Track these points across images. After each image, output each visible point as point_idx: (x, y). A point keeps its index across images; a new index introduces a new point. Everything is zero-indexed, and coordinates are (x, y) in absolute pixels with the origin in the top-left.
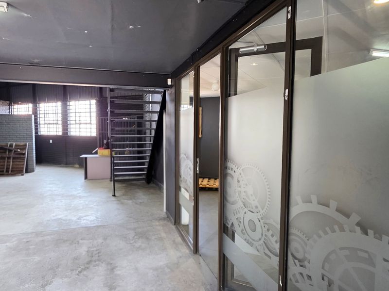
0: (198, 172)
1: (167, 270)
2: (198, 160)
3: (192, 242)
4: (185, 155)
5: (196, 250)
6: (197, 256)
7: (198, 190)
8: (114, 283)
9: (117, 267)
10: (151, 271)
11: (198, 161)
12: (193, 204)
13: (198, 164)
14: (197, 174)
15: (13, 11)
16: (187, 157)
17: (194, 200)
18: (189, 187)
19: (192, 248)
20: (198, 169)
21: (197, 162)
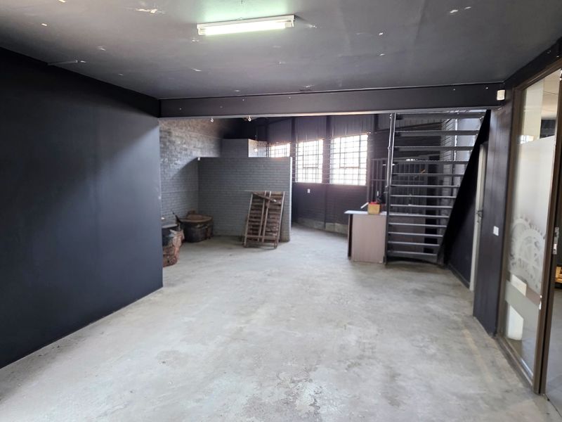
0: (555, 253)
1: (483, 406)
2: (557, 230)
3: (532, 374)
4: (526, 220)
5: (539, 387)
6: (540, 399)
7: (553, 286)
8: (396, 397)
9: (400, 375)
10: (455, 398)
11: (558, 234)
12: (540, 308)
13: (556, 239)
14: (552, 255)
16: (530, 225)
17: (542, 300)
18: (532, 277)
19: (531, 383)
20: (555, 247)
21: (555, 234)
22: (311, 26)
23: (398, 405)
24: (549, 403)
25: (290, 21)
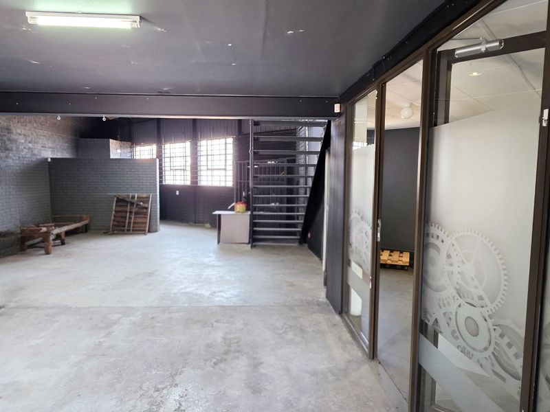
0: (379, 240)
1: (331, 378)
2: (379, 222)
3: (368, 343)
4: (359, 214)
5: (373, 353)
6: (374, 363)
7: (378, 266)
8: (259, 384)
9: (261, 363)
10: (308, 375)
11: (380, 224)
12: (370, 287)
13: (379, 229)
14: (377, 242)
15: (146, 26)
16: (362, 218)
17: (372, 280)
18: (364, 261)
19: (367, 351)
20: (379, 236)
21: (378, 225)
22: (159, 29)
23: (260, 392)
24: (379, 365)
25: (136, 22)
